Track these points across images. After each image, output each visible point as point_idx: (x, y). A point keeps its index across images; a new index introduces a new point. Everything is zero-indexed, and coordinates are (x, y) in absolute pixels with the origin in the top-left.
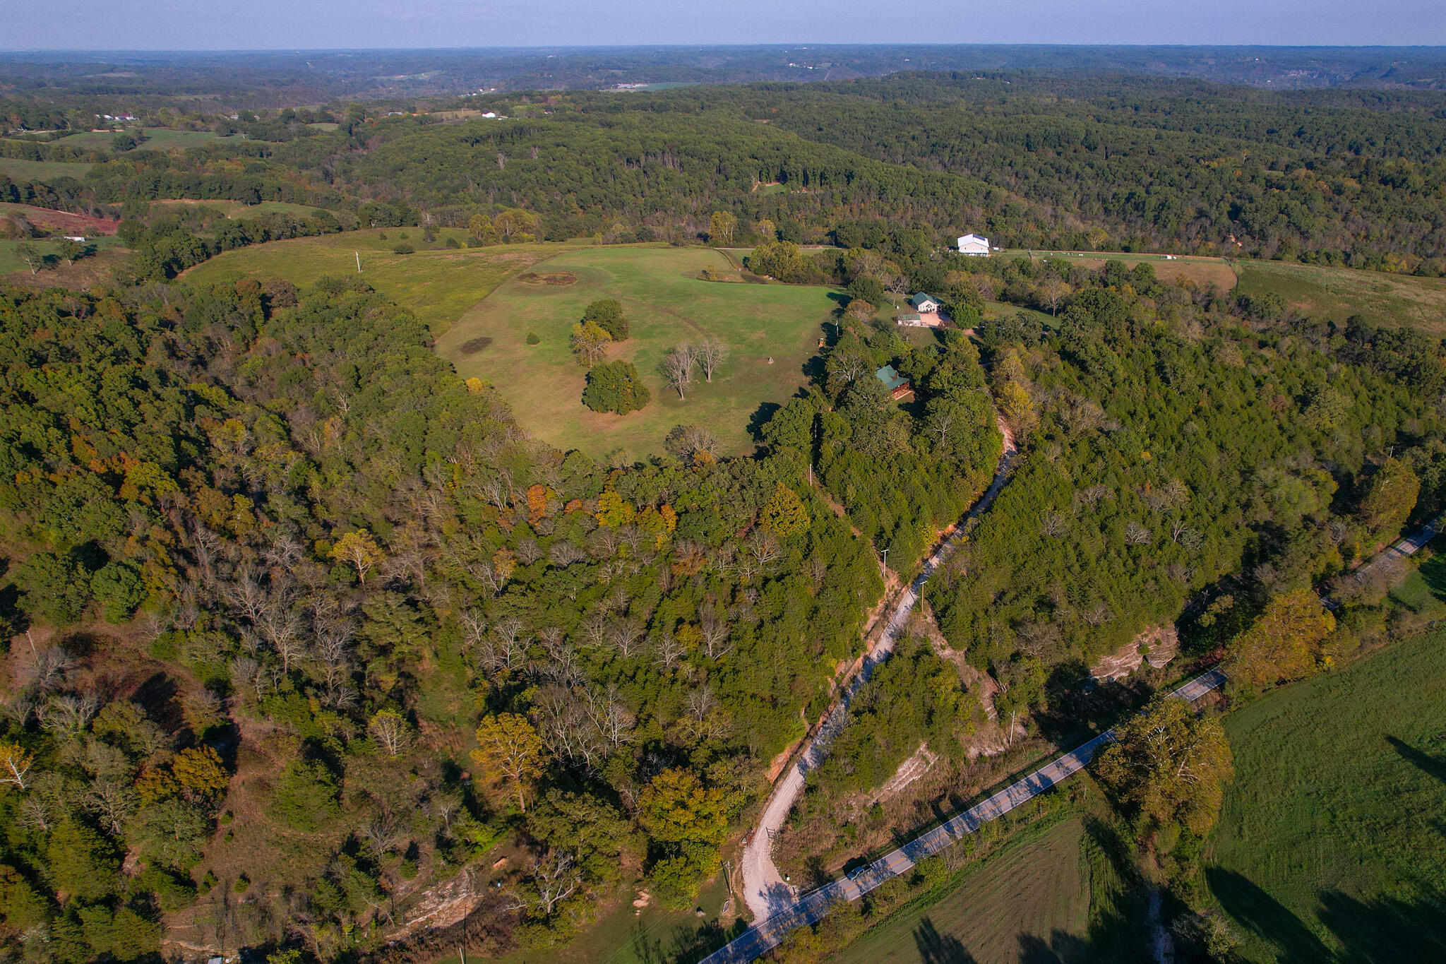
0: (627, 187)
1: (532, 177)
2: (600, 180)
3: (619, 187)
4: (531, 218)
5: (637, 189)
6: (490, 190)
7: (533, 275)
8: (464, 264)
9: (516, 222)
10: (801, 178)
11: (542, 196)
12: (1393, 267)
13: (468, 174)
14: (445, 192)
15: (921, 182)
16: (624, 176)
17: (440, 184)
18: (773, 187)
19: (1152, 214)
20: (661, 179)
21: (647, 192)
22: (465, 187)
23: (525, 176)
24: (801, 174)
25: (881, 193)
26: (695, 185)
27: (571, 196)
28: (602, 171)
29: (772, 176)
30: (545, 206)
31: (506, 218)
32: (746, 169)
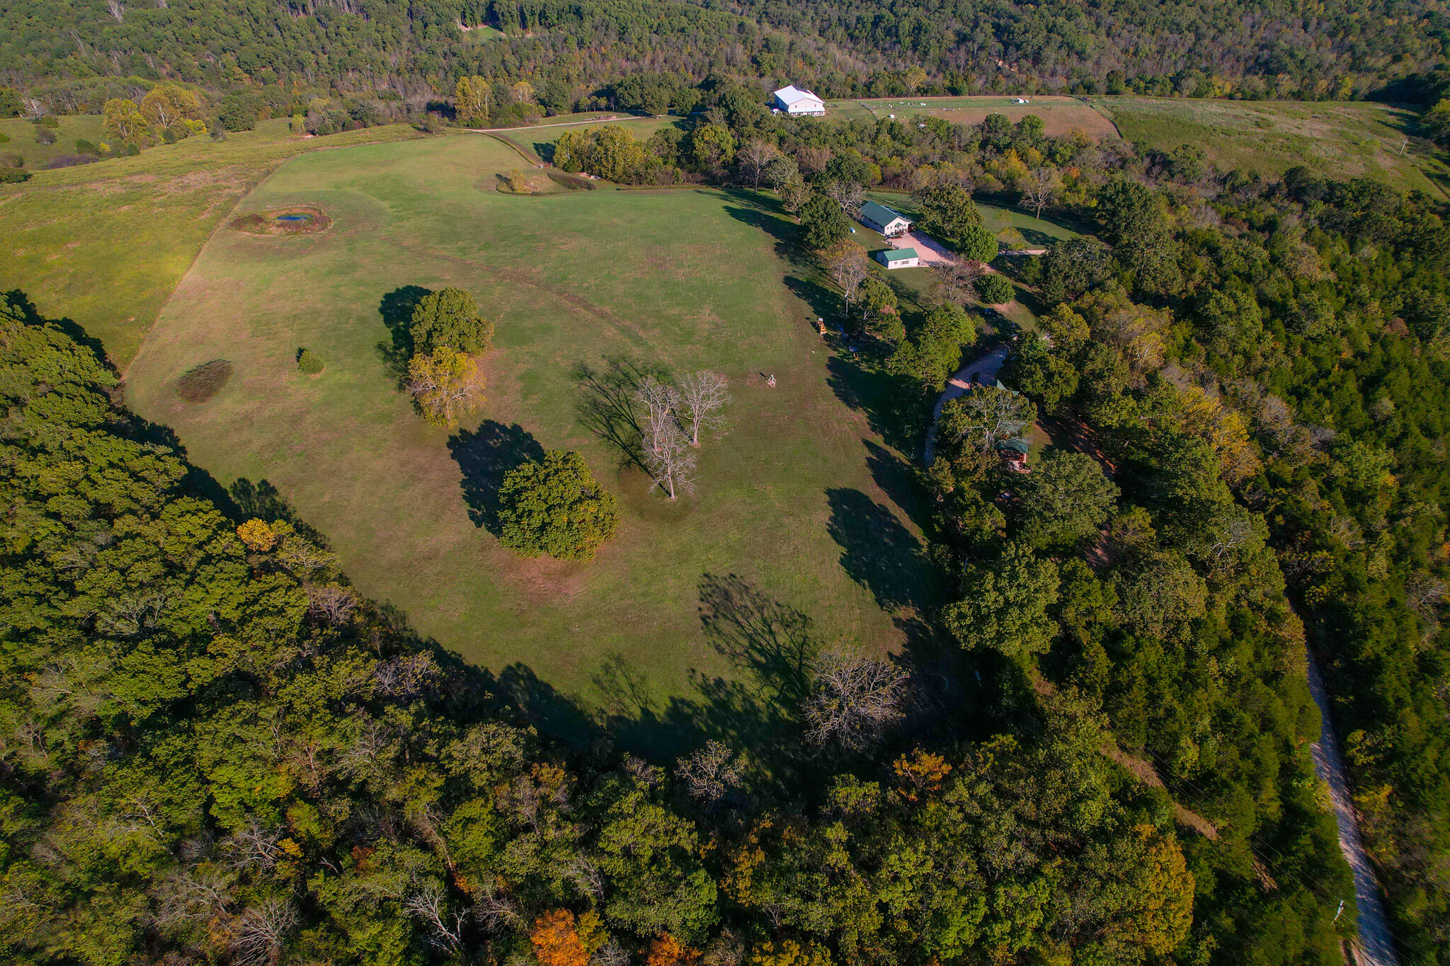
0: (302, 42)
1: (168, 33)
2: (263, 34)
3: (291, 43)
4: (192, 96)
5: (315, 43)
6: (112, 52)
7: (257, 219)
8: (126, 200)
9: (173, 104)
10: (517, 19)
11: (190, 60)
12: (1217, 91)
13: (74, 31)
14: (46, 56)
15: (663, 17)
16: (294, 28)
17: (34, 45)
18: (485, 32)
19: (908, 40)
20: (343, 30)
21: (329, 48)
22: (73, 50)
23: (159, 32)
24: (515, 13)
25: (622, 34)
26: (389, 34)
27: (229, 58)
28: (262, 21)
29: (479, 19)
30: (197, 72)
31: (157, 100)
32: (446, 10)
